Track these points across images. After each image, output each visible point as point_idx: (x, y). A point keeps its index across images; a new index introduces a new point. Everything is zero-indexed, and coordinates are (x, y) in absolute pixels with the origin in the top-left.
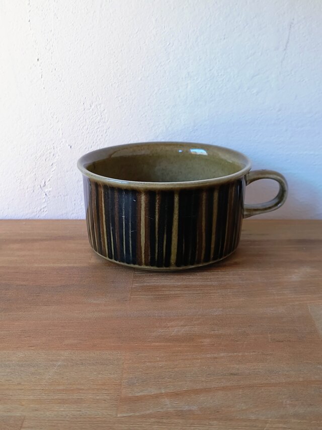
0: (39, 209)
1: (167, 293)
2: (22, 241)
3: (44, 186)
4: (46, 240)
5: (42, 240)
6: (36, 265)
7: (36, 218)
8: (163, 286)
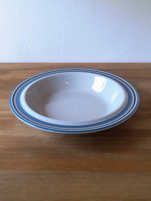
0: (21, 59)
3: (22, 52)
4: (23, 70)
5: (22, 70)
7: (20, 62)
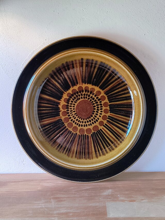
1: (62, 199)
2: (15, 182)
6: (19, 191)
8: (61, 197)
